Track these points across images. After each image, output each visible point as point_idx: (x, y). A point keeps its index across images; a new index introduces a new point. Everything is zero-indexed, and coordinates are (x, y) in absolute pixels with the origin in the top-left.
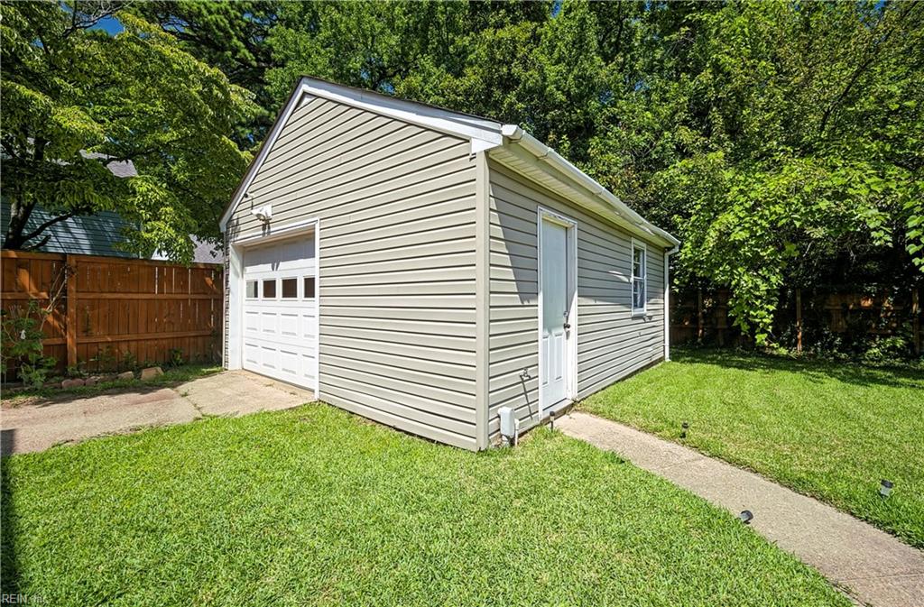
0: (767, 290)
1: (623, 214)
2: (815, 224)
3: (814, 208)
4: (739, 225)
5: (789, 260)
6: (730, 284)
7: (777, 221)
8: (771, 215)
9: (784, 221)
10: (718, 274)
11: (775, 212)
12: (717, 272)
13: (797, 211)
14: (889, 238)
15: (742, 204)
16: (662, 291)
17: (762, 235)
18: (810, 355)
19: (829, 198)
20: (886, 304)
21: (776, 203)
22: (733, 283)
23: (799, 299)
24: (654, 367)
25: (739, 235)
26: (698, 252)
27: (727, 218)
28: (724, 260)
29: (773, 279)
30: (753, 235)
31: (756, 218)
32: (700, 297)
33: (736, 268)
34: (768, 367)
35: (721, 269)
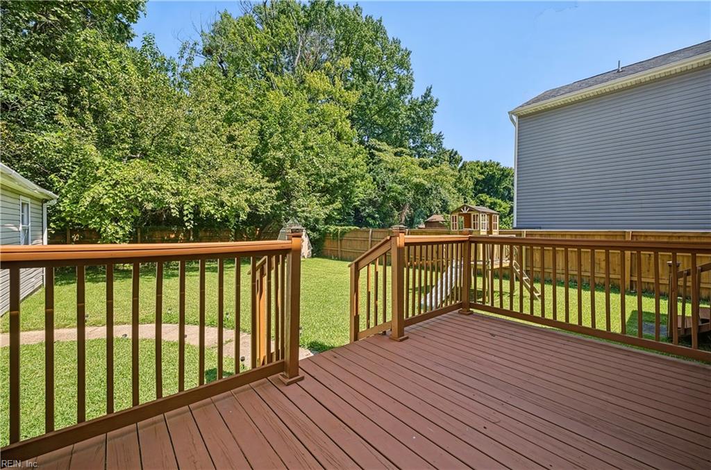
0: (123, 235)
1: (20, 183)
2: (149, 201)
3: (148, 193)
4: (106, 194)
5: (136, 219)
6: (100, 230)
7: (129, 196)
8: (126, 192)
9: (133, 196)
10: (91, 224)
11: (128, 191)
12: (90, 222)
13: (139, 192)
14: (177, 213)
15: (107, 181)
16: (41, 233)
17: (120, 202)
18: (146, 267)
19: (154, 189)
20: (180, 236)
21: (127, 185)
22: (102, 230)
23: (139, 234)
24: (36, 293)
25: (106, 201)
26: (76, 207)
27: (97, 189)
28: (95, 215)
29: (127, 228)
30: (115, 201)
31: (117, 192)
32: (68, 234)
33: (104, 220)
34: (123, 278)
35: (93, 220)
